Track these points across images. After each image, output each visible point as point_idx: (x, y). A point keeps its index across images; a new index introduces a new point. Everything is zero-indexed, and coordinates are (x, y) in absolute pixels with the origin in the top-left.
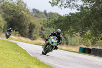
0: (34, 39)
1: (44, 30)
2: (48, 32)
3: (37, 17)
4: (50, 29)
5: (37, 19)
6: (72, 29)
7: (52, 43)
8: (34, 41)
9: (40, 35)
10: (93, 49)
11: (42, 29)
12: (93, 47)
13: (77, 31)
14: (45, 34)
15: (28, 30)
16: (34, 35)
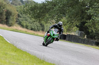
0: (10, 26)
1: (21, 17)
2: (25, 19)
3: (13, 4)
4: (26, 16)
5: (14, 6)
6: (48, 16)
7: (54, 35)
8: (10, 27)
9: (17, 21)
10: (68, 35)
11: (19, 16)
12: (68, 33)
13: (53, 18)
14: (21, 21)
15: (5, 17)
16: (10, 22)
